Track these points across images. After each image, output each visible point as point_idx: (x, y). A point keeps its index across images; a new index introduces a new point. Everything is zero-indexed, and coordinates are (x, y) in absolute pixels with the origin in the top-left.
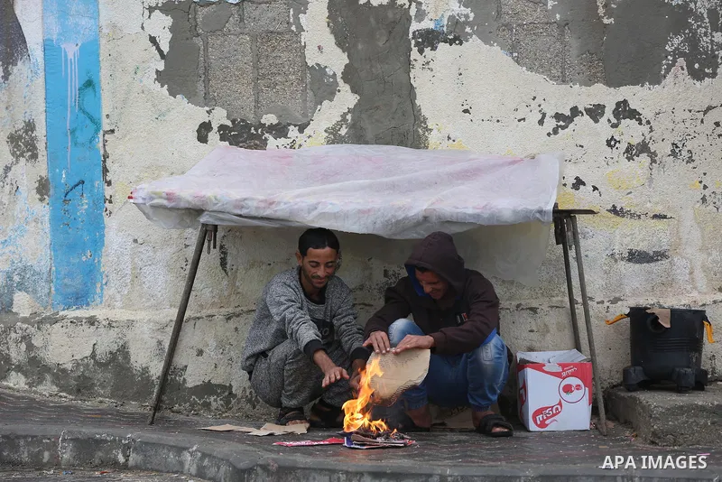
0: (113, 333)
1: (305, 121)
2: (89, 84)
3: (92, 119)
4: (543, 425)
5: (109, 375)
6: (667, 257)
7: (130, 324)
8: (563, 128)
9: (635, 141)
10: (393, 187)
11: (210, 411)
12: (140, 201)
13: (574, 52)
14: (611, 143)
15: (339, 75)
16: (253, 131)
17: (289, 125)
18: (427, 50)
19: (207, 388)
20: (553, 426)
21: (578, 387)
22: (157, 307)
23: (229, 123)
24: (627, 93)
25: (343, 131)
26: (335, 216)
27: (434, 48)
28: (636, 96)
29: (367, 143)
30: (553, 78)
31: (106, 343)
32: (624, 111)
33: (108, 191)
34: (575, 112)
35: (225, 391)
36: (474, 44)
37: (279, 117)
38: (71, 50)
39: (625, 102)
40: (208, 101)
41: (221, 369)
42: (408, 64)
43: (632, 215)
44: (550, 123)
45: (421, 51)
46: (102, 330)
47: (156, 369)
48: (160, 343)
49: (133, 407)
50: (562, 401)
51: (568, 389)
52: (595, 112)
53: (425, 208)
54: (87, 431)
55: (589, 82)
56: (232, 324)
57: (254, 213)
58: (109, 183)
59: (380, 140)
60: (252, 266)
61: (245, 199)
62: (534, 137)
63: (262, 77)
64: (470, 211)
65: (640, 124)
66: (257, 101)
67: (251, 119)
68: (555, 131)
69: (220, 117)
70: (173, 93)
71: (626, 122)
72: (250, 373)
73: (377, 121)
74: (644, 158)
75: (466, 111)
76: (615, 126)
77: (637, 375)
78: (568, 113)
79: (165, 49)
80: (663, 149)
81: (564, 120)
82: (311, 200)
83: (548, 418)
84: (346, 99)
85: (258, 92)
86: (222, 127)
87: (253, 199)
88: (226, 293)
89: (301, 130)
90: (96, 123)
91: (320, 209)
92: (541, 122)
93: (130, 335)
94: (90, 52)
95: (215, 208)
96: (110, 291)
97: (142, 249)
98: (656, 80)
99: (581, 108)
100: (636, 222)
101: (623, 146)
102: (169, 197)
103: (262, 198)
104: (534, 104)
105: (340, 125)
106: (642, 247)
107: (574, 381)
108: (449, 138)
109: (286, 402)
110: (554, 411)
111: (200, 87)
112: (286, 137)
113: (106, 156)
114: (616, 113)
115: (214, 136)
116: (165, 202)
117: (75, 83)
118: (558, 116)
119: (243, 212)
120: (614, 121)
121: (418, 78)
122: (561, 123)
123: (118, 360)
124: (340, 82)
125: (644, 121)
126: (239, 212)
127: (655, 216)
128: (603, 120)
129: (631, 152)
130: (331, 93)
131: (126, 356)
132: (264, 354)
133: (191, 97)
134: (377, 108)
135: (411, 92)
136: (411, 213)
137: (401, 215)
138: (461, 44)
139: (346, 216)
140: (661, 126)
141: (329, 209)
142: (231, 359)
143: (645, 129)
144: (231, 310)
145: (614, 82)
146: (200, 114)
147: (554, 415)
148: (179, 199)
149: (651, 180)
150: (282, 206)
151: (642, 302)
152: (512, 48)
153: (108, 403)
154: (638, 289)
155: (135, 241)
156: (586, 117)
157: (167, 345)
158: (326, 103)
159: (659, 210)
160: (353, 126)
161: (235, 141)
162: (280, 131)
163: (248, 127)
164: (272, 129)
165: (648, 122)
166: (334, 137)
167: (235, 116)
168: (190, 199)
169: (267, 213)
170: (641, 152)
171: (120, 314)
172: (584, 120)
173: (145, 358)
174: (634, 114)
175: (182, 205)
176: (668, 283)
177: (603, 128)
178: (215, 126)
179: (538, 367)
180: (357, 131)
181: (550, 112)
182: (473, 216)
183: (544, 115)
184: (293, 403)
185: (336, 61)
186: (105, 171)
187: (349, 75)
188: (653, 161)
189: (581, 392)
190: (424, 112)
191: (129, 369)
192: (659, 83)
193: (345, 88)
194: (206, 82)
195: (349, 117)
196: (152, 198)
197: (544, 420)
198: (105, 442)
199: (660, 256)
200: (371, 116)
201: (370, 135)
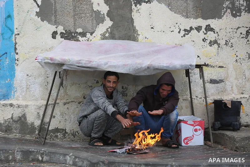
0: (20, 110)
1: (93, 31)
2: (9, 17)
4: (187, 143)
5: (18, 125)
6: (224, 82)
7: (27, 106)
8: (187, 34)
9: (212, 40)
10: (133, 56)
11: (58, 139)
12: (40, 61)
13: (191, 7)
14: (204, 40)
15: (105, 14)
16: (73, 34)
17: (87, 32)
19: (57, 130)
20: (190, 144)
21: (200, 130)
22: (36, 100)
23: (64, 32)
24: (209, 22)
25: (107, 35)
26: (115, 67)
27: (140, 5)
28: (213, 23)
29: (116, 39)
30: (183, 16)
31: (17, 113)
32: (209, 28)
33: (17, 57)
34: (191, 28)
35: (64, 131)
36: (155, 3)
37: (83, 29)
38: (2, 4)
39: (209, 25)
40: (56, 23)
41: (62, 123)
42: (131, 11)
43: (211, 66)
44: (183, 33)
45: (136, 6)
46: (15, 109)
47: (37, 123)
48: (38, 113)
49: (28, 137)
50: (194, 135)
51: (196, 130)
52: (199, 29)
53: (148, 64)
54: (26, 148)
55: (196, 18)
56: (66, 106)
57: (84, 65)
58: (17, 54)
59: (120, 38)
60: (73, 85)
61: (80, 60)
62: (177, 38)
63: (77, 15)
64: (165, 65)
65: (214, 33)
66: (75, 24)
67: (73, 30)
68: (184, 36)
69: (61, 29)
70: (42, 20)
71: (209, 32)
72: (80, 123)
73: (119, 31)
74: (216, 46)
75: (152, 28)
76: (205, 34)
77: (218, 124)
78: (189, 29)
79: (40, 3)
80: (222, 42)
81: (187, 31)
82: (105, 61)
83: (189, 141)
84: (108, 23)
85: (75, 20)
86: (61, 33)
87: (83, 60)
88: (63, 95)
89: (91, 34)
90: (12, 31)
91: (109, 64)
92: (179, 32)
93: (27, 110)
95: (69, 63)
96: (16, 95)
97: (30, 78)
98: (220, 17)
99: (193, 27)
100: (212, 69)
101: (208, 41)
102: (51, 59)
103: (87, 60)
104: (177, 26)
105: (106, 32)
106: (215, 78)
107: (198, 127)
108: (146, 38)
109: (93, 135)
110: (191, 138)
111: (53, 18)
112: (85, 37)
113: (16, 44)
114: (206, 29)
115: (58, 36)
116: (50, 61)
117: (3, 16)
118: (185, 30)
119: (80, 65)
120: (205, 32)
121: (135, 15)
122: (187, 33)
123: (22, 120)
124: (106, 17)
125: (216, 32)
126: (78, 65)
127: (220, 67)
128: (201, 32)
129: (211, 43)
130: (102, 20)
131: (25, 118)
133: (49, 22)
134: (120, 26)
135: (132, 20)
136: (143, 66)
137: (139, 66)
138: (150, 3)
139: (119, 67)
140: (222, 34)
141: (112, 64)
142: (66, 119)
143: (216, 35)
144: (65, 101)
145: (205, 18)
146: (53, 28)
147: (191, 140)
148: (55, 60)
149: (218, 53)
150: (94, 63)
151: (218, 98)
152: (169, 5)
153: (18, 136)
154: (214, 94)
155: (28, 75)
156: (195, 30)
157: (41, 114)
158: (101, 24)
159: (221, 64)
160: (111, 33)
161: (66, 38)
162: (83, 34)
163: (71, 33)
164: (80, 34)
165: (217, 33)
166: (104, 37)
167: (66, 29)
168: (60, 60)
169: (89, 65)
170: (215, 44)
171: (22, 103)
172: (194, 32)
173: (33, 119)
174: (212, 30)
175: (56, 62)
176: (224, 91)
177: (201, 35)
178: (59, 33)
179: (186, 122)
180: (112, 35)
181: (182, 29)
182: (166, 67)
183: (180, 30)
184: (96, 136)
185: (104, 9)
186: (16, 49)
187: (109, 14)
188: (219, 47)
189: (201, 131)
190: (137, 28)
191: (27, 123)
192: (221, 18)
193: (107, 19)
194: (56, 16)
195: (109, 30)
197: (187, 142)
198: (34, 152)
199: (221, 81)
200: (117, 29)
201: (117, 36)
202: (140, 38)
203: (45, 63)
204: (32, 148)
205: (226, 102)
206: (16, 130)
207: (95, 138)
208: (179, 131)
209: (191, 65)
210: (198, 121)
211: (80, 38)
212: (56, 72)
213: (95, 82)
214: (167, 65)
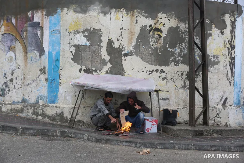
0: (60, 109)
1: (101, 69)
2: (57, 60)
3: (58, 67)
4: (148, 131)
5: (59, 118)
6: (169, 100)
7: (64, 108)
8: (151, 74)
9: (164, 77)
10: (122, 83)
11: (80, 126)
12: (72, 84)
13: (153, 59)
14: (160, 77)
15: (108, 61)
16: (90, 71)
17: (98, 70)
18: (125, 57)
19: (79, 121)
20: (150, 132)
21: (155, 124)
22: (69, 105)
23: (86, 69)
24: (163, 67)
25: (108, 72)
26: (112, 89)
27: (127, 57)
28: (165, 68)
30: (149, 64)
31: (59, 111)
32: (162, 71)
33: (60, 81)
34: (153, 70)
35: (83, 122)
36: (134, 56)
37: (96, 68)
38: (54, 53)
39: (162, 69)
40: (82, 64)
41: (82, 118)
42: (122, 60)
43: (163, 91)
44: (148, 73)
45: (124, 57)
46: (58, 108)
47: (69, 117)
48: (70, 112)
49: (64, 124)
50: (152, 127)
51: (153, 125)
52: (157, 71)
53: (130, 88)
54: (63, 129)
55: (156, 65)
56: (85, 109)
57: (95, 87)
58: (60, 80)
59: (115, 74)
60: (89, 97)
62: (145, 75)
63: (93, 60)
64: (138, 89)
66: (91, 65)
67: (90, 68)
68: (149, 74)
69: (84, 68)
70: (75, 63)
71: (162, 73)
72: (92, 119)
74: (165, 80)
75: (132, 69)
76: (160, 74)
77: (165, 122)
78: (152, 71)
79: (74, 54)
80: (169, 79)
81: (151, 72)
82: (106, 85)
84: (109, 65)
85: (92, 63)
86: (84, 70)
87: (95, 85)
88: (83, 102)
89: (100, 71)
90: (58, 68)
91: (109, 87)
92: (147, 72)
93: (64, 110)
94: (58, 54)
95: (87, 86)
96: (59, 101)
97: (66, 93)
98: (168, 65)
100: (163, 93)
101: (162, 78)
102: (78, 83)
103: (97, 84)
104: (146, 69)
105: (108, 70)
106: (164, 97)
107: (154, 123)
108: (129, 74)
109: (99, 125)
110: (150, 129)
111: (80, 62)
112: (97, 72)
113: (60, 74)
114: (161, 71)
115: (82, 71)
116: (77, 84)
117: (54, 59)
118: (150, 71)
119: (93, 87)
120: (160, 73)
121: (124, 62)
123: (61, 115)
125: (166, 73)
126: (92, 87)
127: (167, 92)
128: (158, 73)
129: (163, 79)
130: (106, 64)
131: (63, 114)
132: (95, 115)
133: (78, 64)
134: (115, 68)
135: (122, 65)
136: (127, 89)
137: (125, 89)
138: (132, 56)
139: (114, 89)
140: (169, 74)
141: (110, 87)
142: (84, 116)
143: (166, 75)
144: (84, 106)
145: (160, 65)
146: (80, 67)
148: (80, 84)
149: (167, 84)
150: (101, 86)
151: (165, 108)
152: (142, 58)
153: (59, 123)
154: (164, 106)
155: (65, 91)
157: (72, 112)
158: (105, 66)
159: (168, 90)
160: (110, 71)
161: (86, 73)
162: (96, 71)
164: (94, 70)
166: (106, 73)
167: (87, 67)
168: (82, 83)
169: (98, 87)
171: (63, 106)
172: (155, 72)
173: (67, 115)
174: (164, 72)
175: (81, 85)
176: (169, 104)
177: (158, 74)
178: (83, 69)
179: (148, 120)
181: (148, 70)
182: (139, 90)
184: (100, 125)
185: (107, 58)
186: (60, 77)
187: (110, 61)
188: (167, 81)
190: (124, 69)
191: (63, 117)
192: (169, 66)
193: (109, 63)
194: (82, 61)
195: (110, 69)
196: (74, 83)
198: (67, 132)
199: (167, 99)
200: (114, 69)
201: (113, 73)
202: (126, 74)
203: (75, 85)
204: (66, 130)
205: (170, 110)
206: (58, 120)
207: (99, 126)
208: (144, 125)
209: (152, 90)
210: (155, 120)
211: (94, 73)
213: (101, 96)
214: (140, 89)
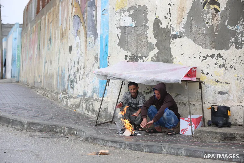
1: (147, 55)
2: (107, 45)
4: (183, 133)
6: (228, 93)
7: (109, 102)
8: (205, 60)
9: (222, 64)
13: (208, 41)
14: (216, 64)
15: (155, 45)
17: (143, 56)
18: (174, 39)
20: (186, 133)
21: (192, 124)
23: (131, 56)
24: (220, 51)
25: (155, 58)
27: (176, 39)
28: (223, 52)
29: (160, 61)
30: (203, 47)
32: (219, 56)
34: (208, 56)
36: (185, 38)
37: (141, 54)
38: (104, 37)
39: (220, 54)
40: (127, 50)
42: (170, 43)
43: (220, 82)
44: (202, 58)
45: (173, 40)
52: (212, 56)
53: (153, 78)
55: (211, 49)
57: (117, 77)
61: (115, 74)
62: (198, 62)
63: (138, 44)
65: (223, 59)
66: (137, 50)
67: (136, 54)
68: (203, 60)
69: (129, 54)
70: (121, 48)
71: (219, 59)
73: (162, 56)
74: (224, 68)
75: (182, 55)
76: (217, 60)
78: (206, 56)
79: (120, 37)
80: (228, 66)
81: (205, 58)
83: (185, 131)
84: (156, 50)
85: (137, 48)
86: (130, 56)
87: (117, 74)
89: (146, 58)
91: (130, 77)
92: (199, 58)
93: (108, 105)
94: (107, 38)
96: (107, 94)
97: (113, 84)
98: (227, 49)
99: (209, 55)
100: (221, 84)
101: (219, 65)
102: (101, 72)
103: (119, 73)
104: (198, 53)
105: (154, 57)
106: (222, 90)
108: (178, 61)
111: (126, 46)
112: (142, 59)
114: (217, 57)
115: (128, 58)
118: (203, 57)
120: (217, 58)
121: (172, 46)
122: (204, 59)
123: (106, 110)
125: (224, 59)
127: (226, 83)
128: (214, 58)
129: (221, 66)
130: (153, 49)
133: (124, 49)
134: (163, 53)
135: (170, 49)
137: (147, 79)
138: (182, 38)
140: (228, 60)
143: (224, 61)
145: (217, 49)
146: (125, 53)
147: (186, 131)
149: (225, 74)
152: (194, 40)
154: (220, 101)
156: (210, 57)
158: (151, 51)
159: (227, 82)
160: (157, 57)
162: (141, 58)
163: (135, 56)
165: (225, 59)
166: (153, 60)
167: (132, 54)
168: (104, 73)
170: (223, 67)
172: (209, 58)
173: (111, 110)
174: (221, 57)
176: (228, 100)
177: (214, 60)
178: (128, 56)
179: (183, 119)
180: (158, 59)
181: (202, 56)
183: (200, 56)
185: (154, 41)
186: (108, 65)
187: (157, 44)
188: (226, 69)
190: (173, 54)
193: (156, 48)
195: (156, 55)
196: (98, 73)
197: (184, 132)
198: (73, 129)
199: (226, 93)
200: (161, 55)
202: (175, 61)
206: (103, 116)
211: (140, 60)
212: (123, 81)
